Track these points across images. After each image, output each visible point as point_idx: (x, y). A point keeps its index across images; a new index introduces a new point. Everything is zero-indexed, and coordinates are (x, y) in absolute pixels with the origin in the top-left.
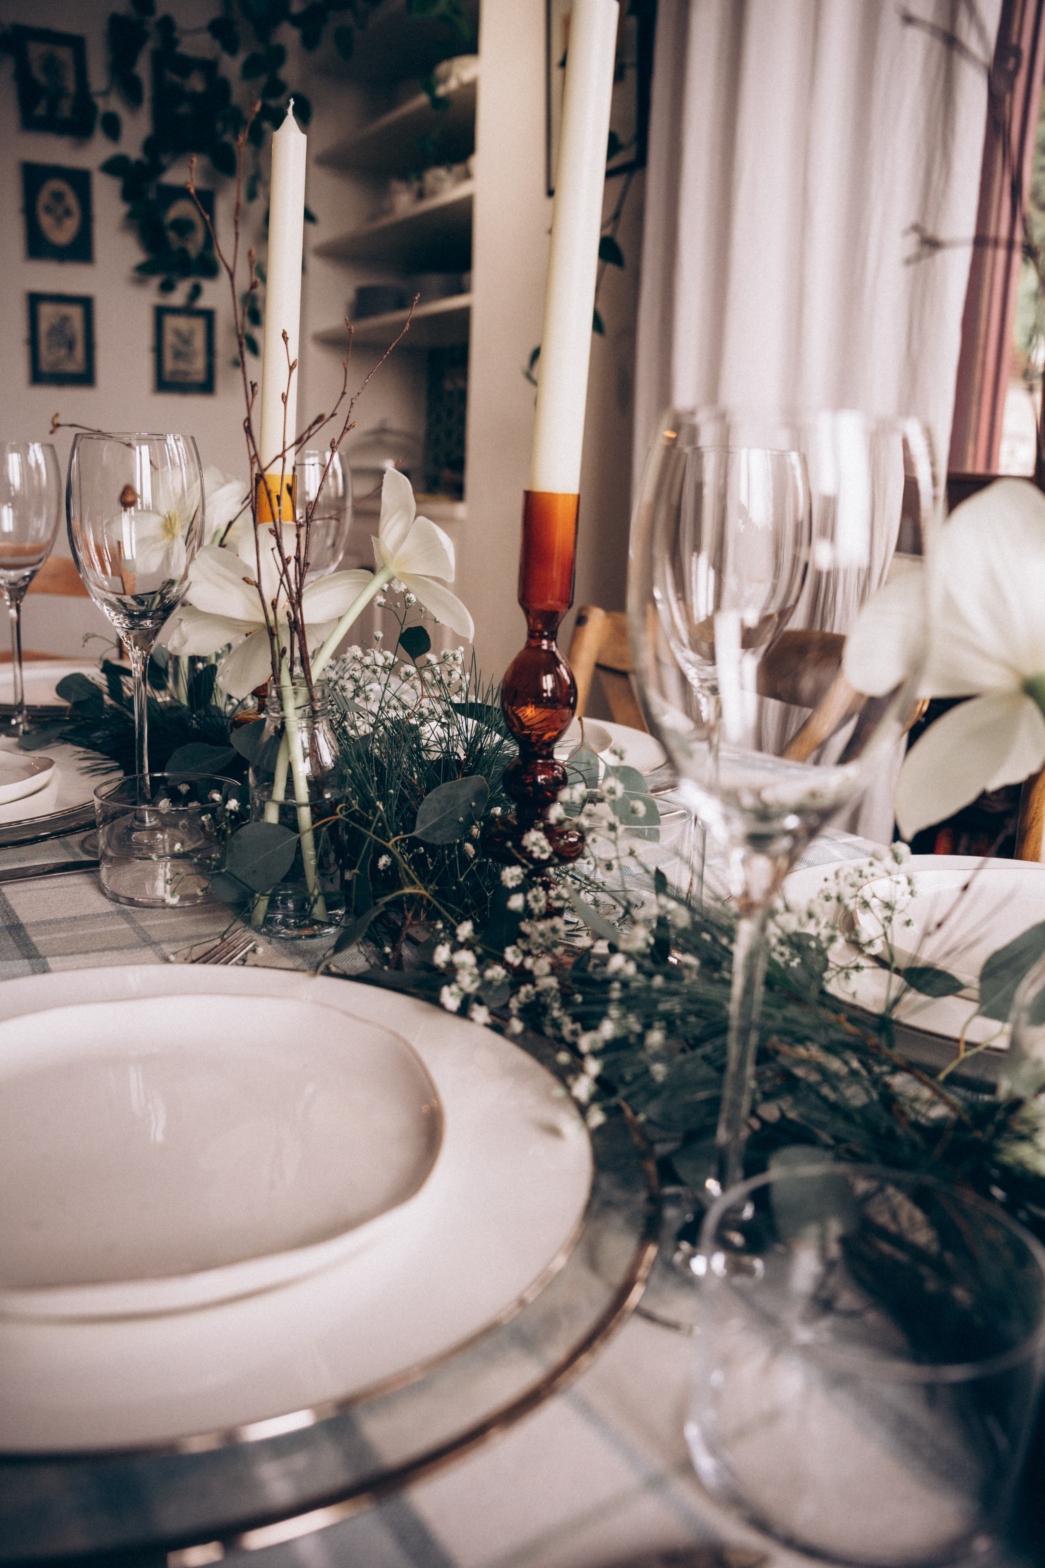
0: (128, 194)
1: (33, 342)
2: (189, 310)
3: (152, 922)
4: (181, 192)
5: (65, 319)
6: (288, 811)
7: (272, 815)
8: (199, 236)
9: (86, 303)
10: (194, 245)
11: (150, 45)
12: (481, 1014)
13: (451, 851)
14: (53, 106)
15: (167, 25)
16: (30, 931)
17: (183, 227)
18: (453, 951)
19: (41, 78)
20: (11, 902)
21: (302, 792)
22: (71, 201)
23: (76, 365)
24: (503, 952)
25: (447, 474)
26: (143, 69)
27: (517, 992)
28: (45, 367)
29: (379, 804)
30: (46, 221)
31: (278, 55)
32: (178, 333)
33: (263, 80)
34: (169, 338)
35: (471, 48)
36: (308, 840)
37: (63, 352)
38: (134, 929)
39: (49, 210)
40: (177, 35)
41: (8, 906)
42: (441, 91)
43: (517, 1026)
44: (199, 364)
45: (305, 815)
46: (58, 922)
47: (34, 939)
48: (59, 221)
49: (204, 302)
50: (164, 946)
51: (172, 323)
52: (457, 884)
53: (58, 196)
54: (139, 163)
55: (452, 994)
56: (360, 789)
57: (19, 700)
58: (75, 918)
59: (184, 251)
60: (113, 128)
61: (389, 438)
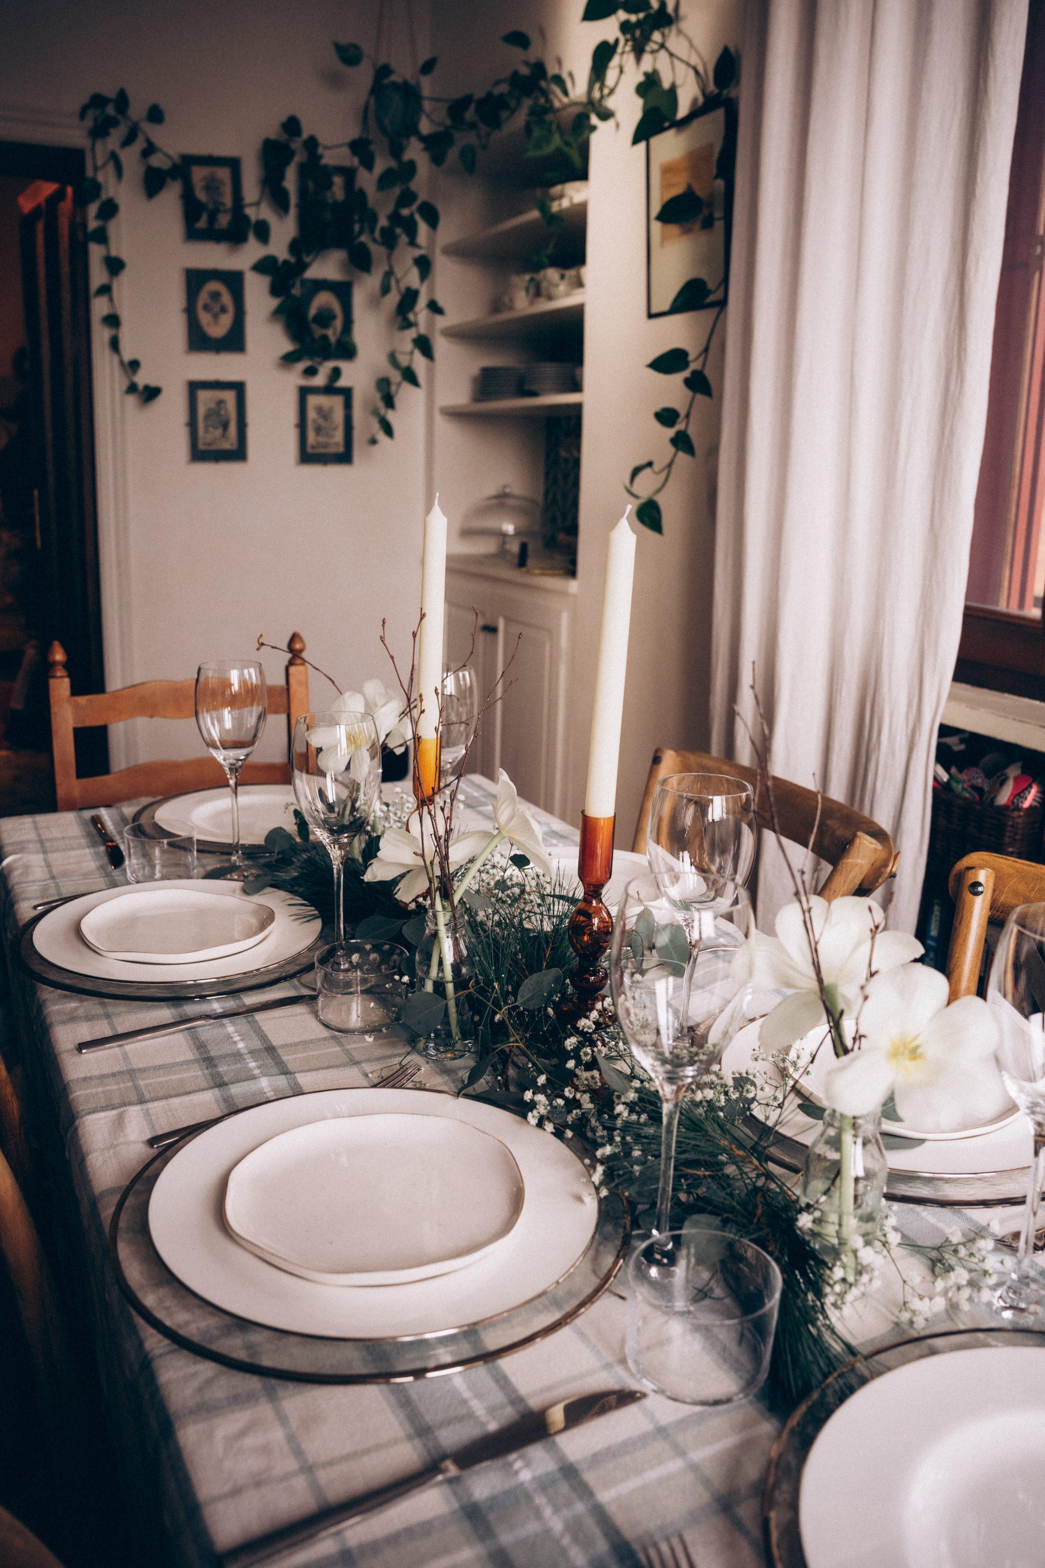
0: (275, 291)
1: (192, 424)
2: (329, 390)
3: (353, 1044)
4: (321, 285)
5: (221, 402)
6: (439, 986)
7: (429, 987)
8: (338, 323)
9: (239, 388)
10: (333, 334)
11: (297, 159)
12: (549, 1127)
13: (539, 1012)
14: (212, 219)
15: (312, 143)
16: (280, 1051)
17: (324, 318)
18: (534, 1093)
19: (201, 196)
20: (263, 1028)
21: (449, 974)
22: (227, 299)
23: (230, 443)
24: (563, 1091)
25: (562, 537)
26: (290, 182)
27: (572, 1112)
28: (201, 447)
29: (496, 985)
30: (204, 318)
31: (410, 169)
32: (320, 410)
33: (397, 191)
34: (312, 415)
35: (582, 175)
36: (452, 1004)
37: (218, 432)
38: (343, 1051)
39: (206, 308)
40: (320, 150)
41: (262, 1031)
42: (555, 207)
43: (569, 1134)
44: (339, 436)
45: (450, 987)
46: (295, 1045)
47: (284, 1058)
48: (216, 317)
49: (342, 383)
50: (364, 1065)
51: (313, 401)
52: (543, 1031)
53: (215, 296)
54: (286, 262)
55: (533, 1117)
56: (484, 972)
57: (236, 841)
58: (306, 1042)
59: (325, 338)
60: (263, 232)
61: (510, 502)
